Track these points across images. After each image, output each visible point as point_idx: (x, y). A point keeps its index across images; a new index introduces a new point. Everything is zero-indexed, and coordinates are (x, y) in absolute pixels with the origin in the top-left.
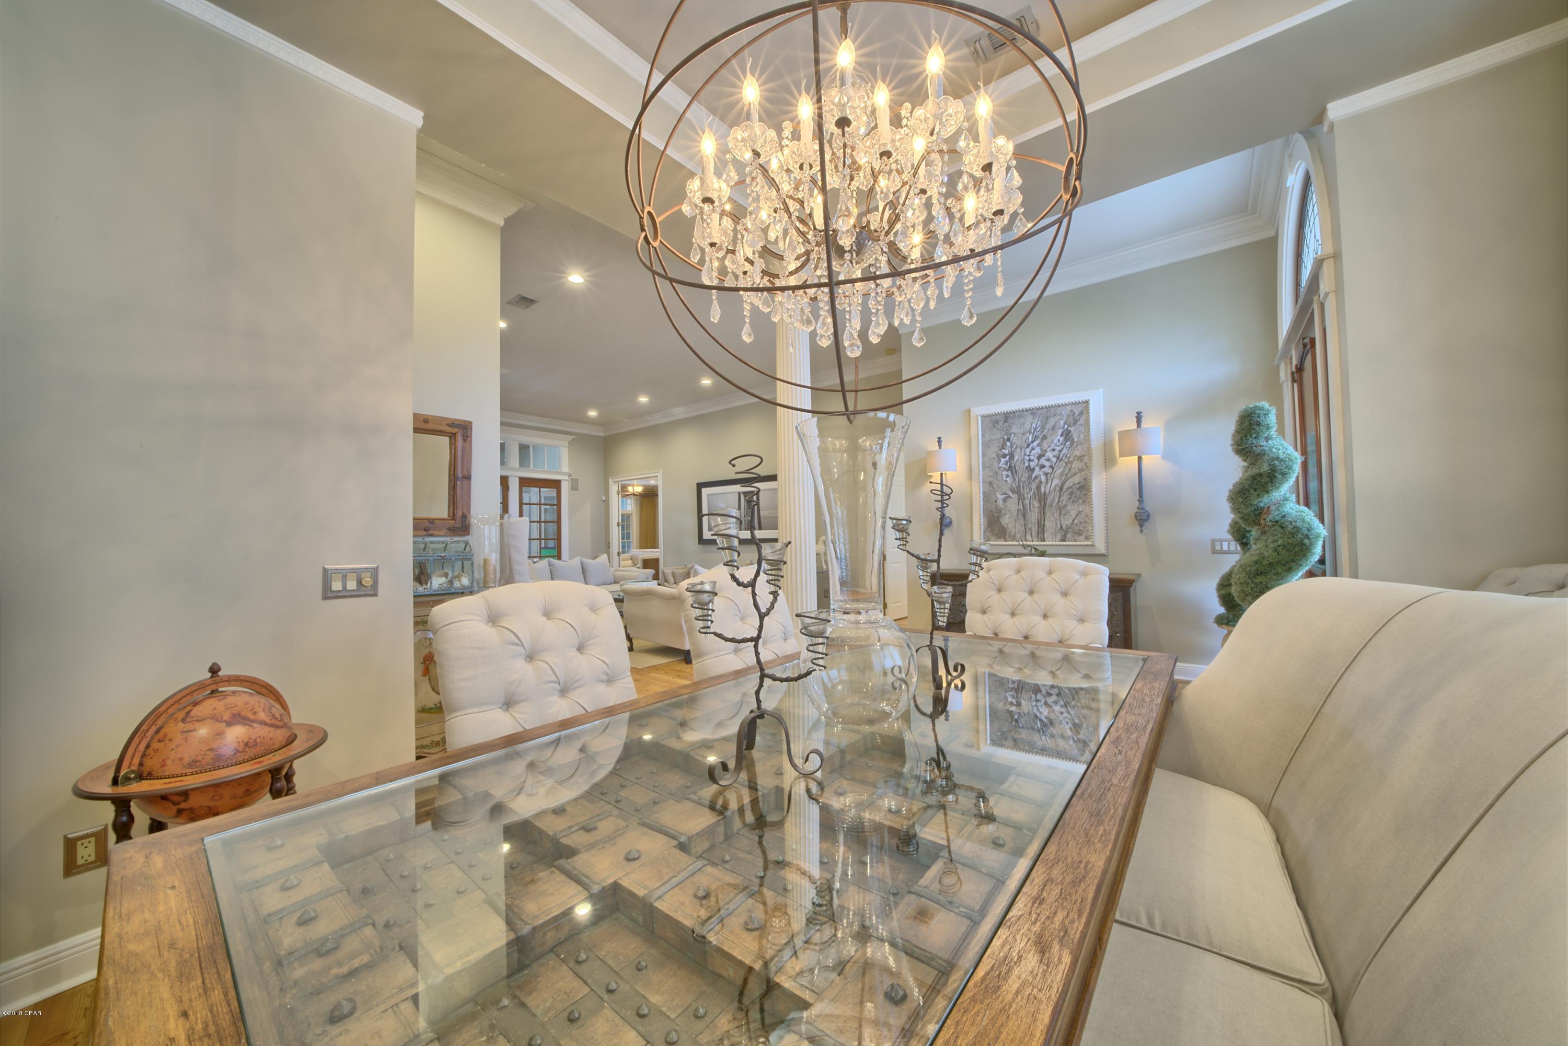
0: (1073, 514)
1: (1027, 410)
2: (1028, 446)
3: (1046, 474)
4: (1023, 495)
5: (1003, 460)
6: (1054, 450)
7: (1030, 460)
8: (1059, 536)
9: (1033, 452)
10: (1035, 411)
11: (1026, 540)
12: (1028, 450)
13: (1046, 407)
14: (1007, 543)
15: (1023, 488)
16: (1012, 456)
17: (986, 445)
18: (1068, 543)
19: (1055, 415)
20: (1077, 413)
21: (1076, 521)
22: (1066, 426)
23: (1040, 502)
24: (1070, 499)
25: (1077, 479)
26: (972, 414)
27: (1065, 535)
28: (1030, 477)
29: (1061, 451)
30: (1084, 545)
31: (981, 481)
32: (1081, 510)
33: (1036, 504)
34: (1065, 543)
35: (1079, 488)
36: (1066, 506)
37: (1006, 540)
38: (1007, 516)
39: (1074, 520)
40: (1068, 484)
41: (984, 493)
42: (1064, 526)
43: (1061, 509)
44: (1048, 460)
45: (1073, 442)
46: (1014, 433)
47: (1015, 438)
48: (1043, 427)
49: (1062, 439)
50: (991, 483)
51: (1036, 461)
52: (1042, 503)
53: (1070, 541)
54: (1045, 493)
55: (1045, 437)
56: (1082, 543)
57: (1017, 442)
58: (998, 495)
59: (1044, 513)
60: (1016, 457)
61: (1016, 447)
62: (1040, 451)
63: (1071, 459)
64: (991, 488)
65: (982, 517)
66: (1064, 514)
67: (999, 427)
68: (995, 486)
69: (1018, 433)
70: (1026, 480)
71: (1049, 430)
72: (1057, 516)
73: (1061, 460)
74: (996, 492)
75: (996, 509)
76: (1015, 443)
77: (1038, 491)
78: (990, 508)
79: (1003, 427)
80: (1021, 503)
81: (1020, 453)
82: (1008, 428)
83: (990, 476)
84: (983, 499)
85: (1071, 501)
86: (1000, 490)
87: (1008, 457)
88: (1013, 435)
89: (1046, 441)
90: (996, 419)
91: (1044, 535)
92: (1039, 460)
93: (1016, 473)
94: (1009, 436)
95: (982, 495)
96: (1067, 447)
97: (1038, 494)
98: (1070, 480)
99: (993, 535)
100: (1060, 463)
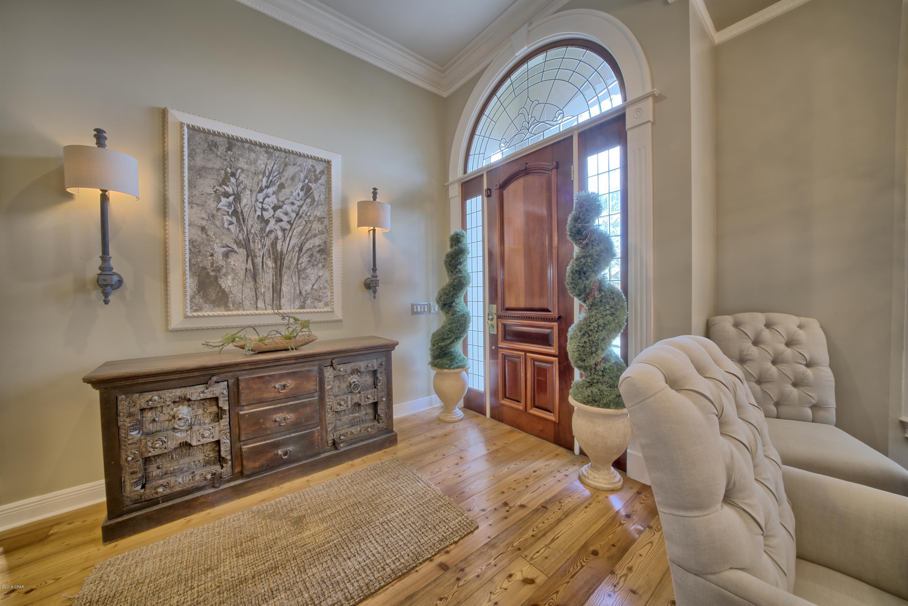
0: (313, 278)
1: (260, 145)
2: (261, 191)
3: (284, 230)
4: (254, 250)
5: (224, 200)
6: (293, 204)
7: (263, 209)
8: (297, 304)
9: (267, 199)
10: (272, 150)
11: (257, 308)
12: (261, 196)
13: (285, 151)
14: (230, 313)
15: (254, 242)
16: (238, 198)
17: (197, 172)
18: (308, 310)
19: (294, 165)
20: (318, 171)
21: (315, 287)
22: (307, 181)
23: (276, 263)
24: (309, 261)
25: (317, 241)
26: (170, 119)
27: (304, 301)
28: (262, 230)
29: (301, 207)
30: (325, 312)
31: (187, 222)
32: (320, 274)
33: (270, 263)
34: (305, 310)
35: (319, 252)
36: (305, 269)
37: (227, 308)
38: (230, 277)
40: (307, 246)
41: (191, 242)
42: (304, 293)
43: (300, 272)
44: (286, 214)
45: (313, 200)
46: (243, 170)
47: (243, 175)
48: (280, 173)
49: (302, 194)
50: (203, 229)
51: (271, 212)
52: (279, 263)
53: (310, 308)
54: (282, 252)
55: (282, 187)
56: (322, 310)
57: (246, 182)
58: (215, 247)
59: (281, 276)
60: (244, 201)
61: (245, 188)
62: (276, 201)
63: (311, 218)
64: (204, 236)
65: (188, 276)
66: (304, 279)
67: (218, 153)
68: (211, 233)
69: (248, 171)
70: (257, 232)
71: (287, 179)
72: (295, 279)
73: (301, 217)
74: (211, 243)
75: (212, 266)
76: (242, 182)
77: (273, 249)
78: (201, 265)
79: (225, 156)
80: (250, 261)
81: (249, 196)
82: (233, 160)
83: (203, 219)
84: (190, 250)
85: (311, 264)
86: (218, 241)
87: (231, 198)
88: (239, 171)
89: (283, 190)
90: (212, 141)
91: (280, 302)
92: (275, 211)
93: (244, 222)
94: (234, 170)
95: (187, 243)
96: (307, 204)
97: (273, 252)
98: (310, 241)
99: (206, 303)
100: (300, 220)
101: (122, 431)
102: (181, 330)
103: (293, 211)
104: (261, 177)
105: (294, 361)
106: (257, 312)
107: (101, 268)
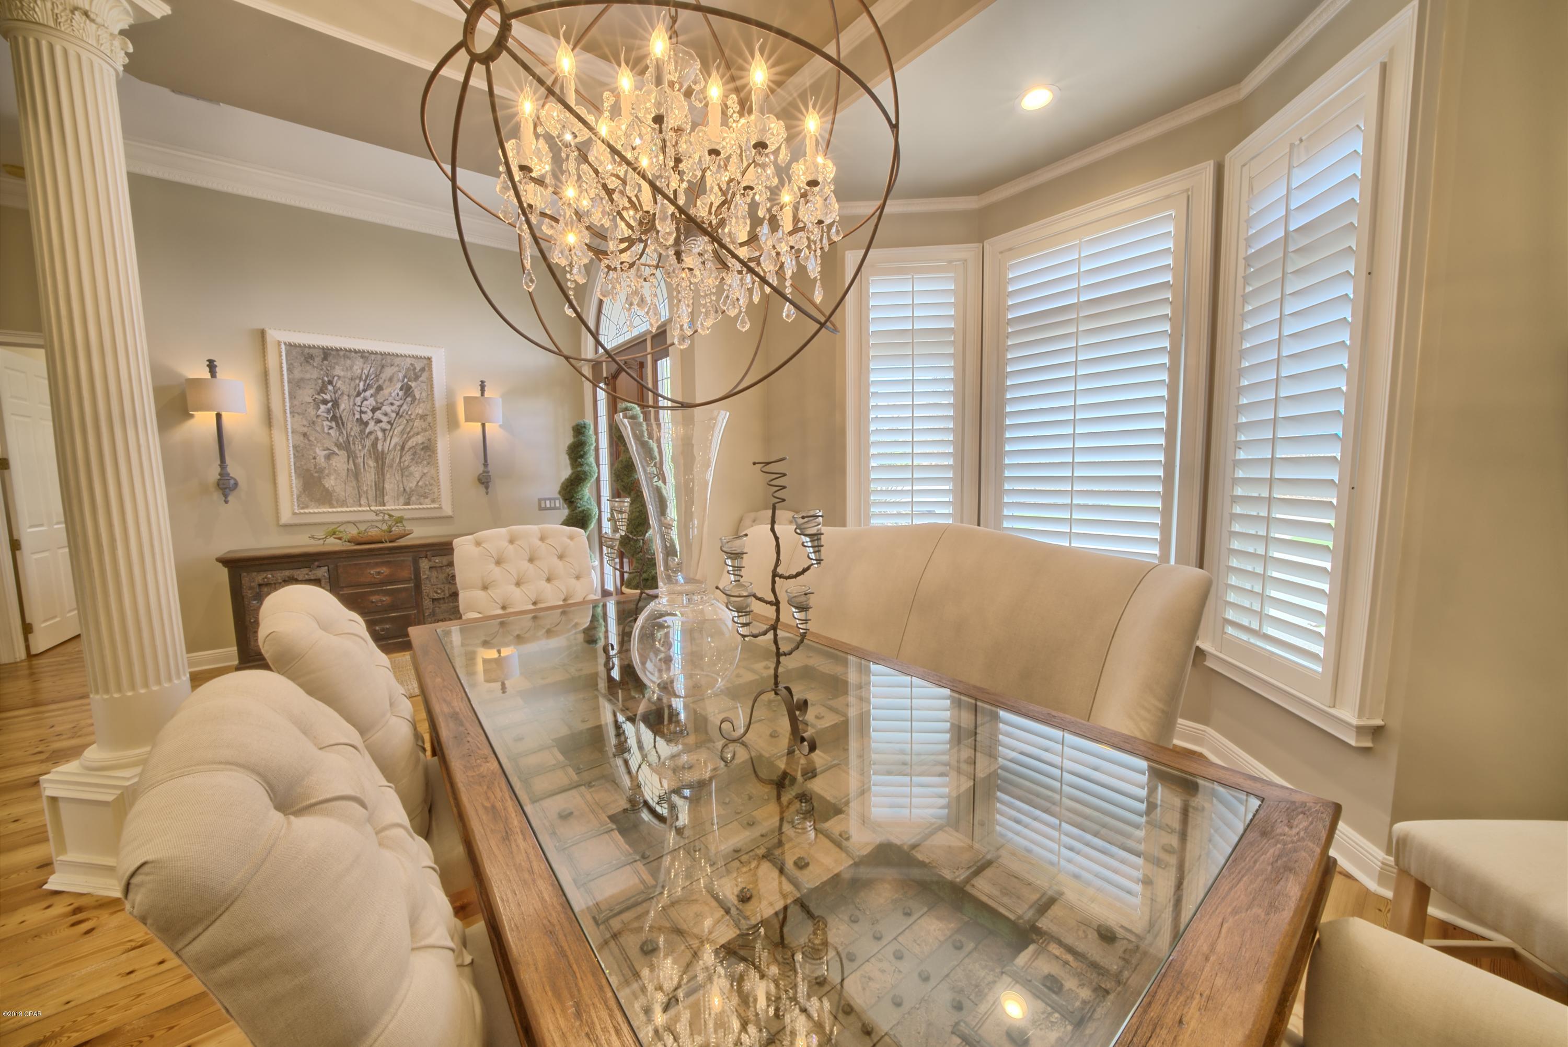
0: (417, 475)
1: (355, 352)
2: (359, 394)
3: (384, 430)
4: (354, 452)
5: (323, 407)
6: (392, 404)
7: (361, 412)
8: (402, 500)
9: (365, 403)
10: (367, 355)
11: (360, 505)
12: (359, 400)
13: (381, 354)
14: (334, 510)
15: (354, 444)
16: (336, 404)
17: (296, 384)
18: (413, 507)
19: (392, 365)
20: (418, 369)
21: (420, 484)
22: (406, 380)
23: (377, 461)
24: (413, 459)
25: (420, 439)
26: (269, 339)
27: (409, 499)
28: (362, 432)
29: (400, 406)
30: (431, 508)
31: (290, 430)
32: (425, 471)
33: (372, 463)
34: (409, 507)
35: (422, 449)
36: (408, 467)
37: (332, 506)
38: (332, 477)
39: (418, 482)
40: (410, 443)
41: (295, 447)
42: (408, 489)
43: (403, 470)
44: (386, 414)
45: (414, 399)
46: (339, 377)
47: (340, 382)
48: (377, 376)
49: (401, 393)
50: (305, 435)
51: (370, 414)
52: (380, 462)
53: (416, 504)
54: (383, 451)
55: (380, 388)
56: (428, 506)
57: (343, 388)
58: (317, 450)
59: (383, 474)
60: (342, 407)
61: (342, 394)
62: (374, 403)
63: (412, 417)
64: (306, 441)
65: (294, 478)
66: (407, 476)
67: (315, 364)
68: (312, 438)
69: (344, 377)
70: (357, 435)
71: (385, 381)
72: (398, 477)
73: (401, 416)
74: (313, 447)
75: (315, 468)
76: (339, 389)
77: (373, 449)
78: (305, 467)
79: (321, 366)
80: (351, 462)
81: (347, 401)
82: (329, 368)
83: (304, 426)
84: (294, 454)
85: (414, 462)
86: (319, 445)
87: (330, 405)
88: (336, 378)
89: (381, 392)
90: (308, 354)
91: (383, 499)
92: (373, 413)
93: (343, 425)
94: (330, 378)
95: (291, 449)
96: (407, 403)
97: (374, 452)
98: (411, 440)
99: (311, 501)
100: (401, 420)
101: (245, 600)
102: (291, 525)
103: (393, 411)
104: (357, 381)
105: (387, 552)
106: (360, 509)
107: (220, 474)
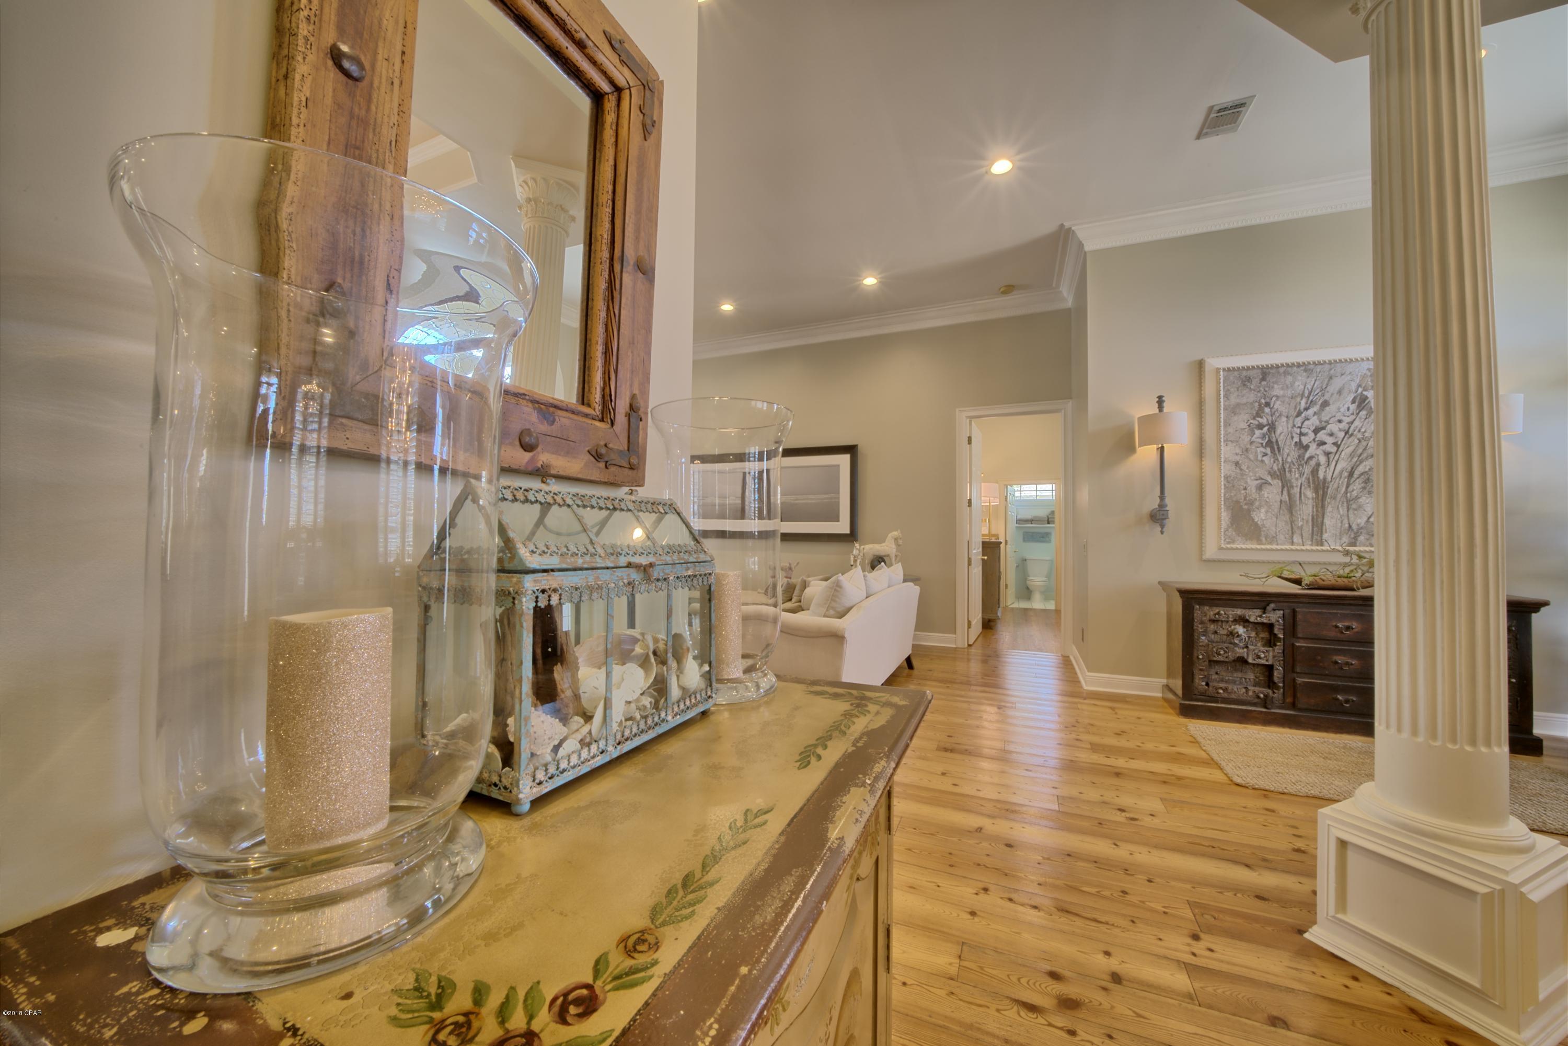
0: (1369, 509)
1: (1299, 365)
2: (1299, 414)
3: (1327, 454)
4: (1290, 481)
5: (1258, 433)
6: (1340, 421)
7: (1301, 434)
8: (1345, 540)
9: (1306, 423)
10: (1312, 367)
11: (1292, 543)
12: (1298, 421)
13: (1330, 363)
14: (1263, 547)
15: (1290, 471)
16: (1272, 427)
17: (1233, 410)
19: (1342, 375)
22: (1360, 390)
23: (1316, 491)
24: (1364, 488)
26: (1207, 368)
27: (1355, 538)
28: (1300, 457)
29: (1352, 423)
31: (1223, 460)
33: (1310, 493)
36: (1357, 498)
37: (1259, 542)
38: (1263, 510)
39: (1370, 518)
40: (1361, 469)
41: (1226, 477)
42: (1354, 527)
43: (1349, 502)
44: (1331, 435)
45: (1370, 411)
46: (1278, 397)
47: (1278, 403)
48: (1323, 390)
49: (1353, 407)
50: (1237, 464)
51: (1312, 435)
52: (1321, 492)
53: (1364, 545)
54: (1325, 479)
55: (1325, 404)
57: (1282, 408)
58: (1249, 480)
59: (1323, 507)
60: (1278, 431)
61: (1280, 415)
62: (1317, 423)
63: (1366, 435)
64: (1238, 471)
65: (1223, 510)
66: (1355, 510)
67: (1252, 387)
68: (1244, 467)
69: (1284, 396)
70: (1294, 461)
71: (1332, 394)
72: (1343, 511)
73: (1352, 435)
74: (1245, 477)
75: (1245, 499)
76: (1277, 410)
77: (1313, 476)
78: (1234, 499)
79: (1259, 387)
80: (1285, 492)
81: (1285, 423)
82: (1267, 389)
83: (1237, 454)
84: (1225, 485)
85: (1366, 491)
86: (1251, 474)
87: (1266, 429)
88: (1274, 399)
89: (1327, 408)
90: (1246, 377)
91: (1321, 537)
92: (1316, 434)
93: (1279, 451)
94: (1268, 400)
95: (1222, 479)
96: (1360, 418)
97: (1314, 481)
98: (1364, 463)
99: (1239, 536)
100: (1350, 440)
101: (1196, 634)
102: (1214, 561)
103: (1340, 430)
104: (1299, 399)
105: (1361, 602)
106: (1293, 547)
107: (1159, 506)
